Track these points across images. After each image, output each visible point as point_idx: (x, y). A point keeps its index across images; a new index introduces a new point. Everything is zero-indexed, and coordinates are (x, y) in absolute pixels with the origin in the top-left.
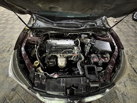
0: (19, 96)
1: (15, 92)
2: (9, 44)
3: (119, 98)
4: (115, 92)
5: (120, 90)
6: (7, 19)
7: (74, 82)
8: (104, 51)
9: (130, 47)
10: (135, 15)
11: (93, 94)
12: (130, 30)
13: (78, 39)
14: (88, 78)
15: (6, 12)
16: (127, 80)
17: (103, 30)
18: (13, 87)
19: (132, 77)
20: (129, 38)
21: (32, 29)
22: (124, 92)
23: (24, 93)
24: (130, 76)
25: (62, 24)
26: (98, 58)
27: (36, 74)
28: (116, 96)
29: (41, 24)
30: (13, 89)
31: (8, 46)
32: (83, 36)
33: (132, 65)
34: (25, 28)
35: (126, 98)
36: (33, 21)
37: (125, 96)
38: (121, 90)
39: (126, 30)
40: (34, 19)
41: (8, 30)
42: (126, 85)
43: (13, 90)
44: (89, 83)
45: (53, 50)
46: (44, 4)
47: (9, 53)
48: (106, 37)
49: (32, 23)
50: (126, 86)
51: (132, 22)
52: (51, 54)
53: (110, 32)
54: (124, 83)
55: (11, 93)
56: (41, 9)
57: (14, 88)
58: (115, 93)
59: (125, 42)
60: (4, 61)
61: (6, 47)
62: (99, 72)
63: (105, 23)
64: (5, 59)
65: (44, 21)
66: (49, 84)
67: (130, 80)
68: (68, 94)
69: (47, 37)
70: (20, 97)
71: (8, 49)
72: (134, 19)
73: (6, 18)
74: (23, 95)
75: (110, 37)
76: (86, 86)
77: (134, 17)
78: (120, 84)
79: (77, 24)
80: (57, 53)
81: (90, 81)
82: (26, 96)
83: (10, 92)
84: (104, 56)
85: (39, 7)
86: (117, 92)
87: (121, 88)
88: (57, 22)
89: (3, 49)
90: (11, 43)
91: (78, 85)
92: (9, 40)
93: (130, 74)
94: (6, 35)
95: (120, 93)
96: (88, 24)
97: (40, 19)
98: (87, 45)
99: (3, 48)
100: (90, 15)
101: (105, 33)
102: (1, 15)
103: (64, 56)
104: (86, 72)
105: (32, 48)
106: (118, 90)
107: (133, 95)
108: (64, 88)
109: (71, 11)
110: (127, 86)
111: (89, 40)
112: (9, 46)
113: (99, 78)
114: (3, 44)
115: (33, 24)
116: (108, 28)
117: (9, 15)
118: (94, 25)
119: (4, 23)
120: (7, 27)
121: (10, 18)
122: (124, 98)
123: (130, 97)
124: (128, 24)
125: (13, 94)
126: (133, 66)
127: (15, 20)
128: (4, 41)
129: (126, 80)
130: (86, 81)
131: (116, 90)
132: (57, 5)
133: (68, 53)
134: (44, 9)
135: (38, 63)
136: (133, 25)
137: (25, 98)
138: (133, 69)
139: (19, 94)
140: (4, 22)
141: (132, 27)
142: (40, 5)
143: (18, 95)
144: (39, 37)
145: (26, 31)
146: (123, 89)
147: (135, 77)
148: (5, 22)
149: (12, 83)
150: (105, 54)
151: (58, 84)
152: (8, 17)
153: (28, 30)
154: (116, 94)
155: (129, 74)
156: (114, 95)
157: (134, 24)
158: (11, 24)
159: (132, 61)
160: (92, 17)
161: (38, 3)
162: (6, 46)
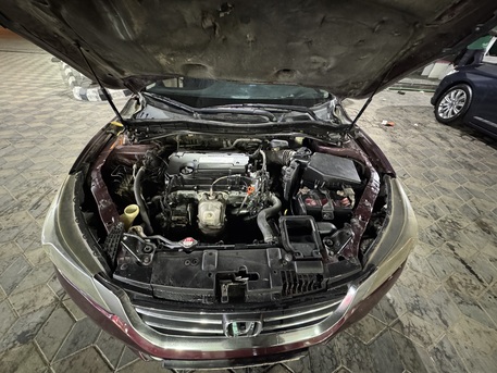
0: (40, 361)
1: (30, 345)
2: (43, 185)
3: (426, 366)
4: (409, 344)
5: (425, 337)
6: (51, 118)
7: (243, 261)
8: (339, 180)
9: (442, 196)
10: (440, 109)
11: (307, 300)
12: (435, 147)
13: (262, 152)
14: (290, 252)
15: (53, 101)
16: (448, 300)
17: (334, 130)
18: (25, 329)
19: (463, 290)
20: (433, 170)
21: (129, 125)
22: (441, 343)
23: (65, 350)
24: (454, 286)
25: (216, 113)
26: (322, 199)
27: (125, 238)
28: (414, 360)
29: (156, 114)
30: (24, 333)
31: (38, 192)
32: (274, 143)
33: (457, 251)
34: (109, 124)
35: (453, 368)
36: (136, 108)
37: (449, 358)
38: (430, 339)
39: (420, 148)
40: (138, 103)
41: (47, 146)
42: (445, 317)
43: (24, 338)
44: (290, 265)
45: (185, 177)
46: (172, 55)
47: (38, 212)
48: (341, 147)
49: (133, 111)
50: (445, 323)
51: (435, 126)
52: (179, 192)
53: (353, 135)
54: (438, 309)
55: (13, 349)
56: (162, 72)
57: (28, 332)
58: (408, 349)
59: (424, 179)
60: (12, 237)
61: (29, 195)
62: (323, 236)
63: (338, 114)
64: (16, 230)
65: (166, 106)
66: (163, 265)
67: (459, 300)
68: (225, 298)
69: (172, 147)
70: (45, 364)
71: (35, 200)
72: (440, 120)
73: (47, 116)
74: (58, 358)
75: (354, 146)
76: (283, 272)
77: (441, 115)
78: (425, 316)
79: (258, 114)
80: (198, 188)
81: (294, 259)
82: (67, 363)
83: (11, 345)
84: (338, 192)
85: (158, 63)
86: (418, 344)
87: (429, 328)
88: (203, 109)
89: (17, 202)
90: (48, 181)
91: (258, 268)
92: (46, 173)
93: (456, 280)
94: (37, 161)
95: (430, 348)
96: (289, 115)
97: (155, 102)
98: (288, 165)
99: (17, 198)
100: (295, 95)
101: (339, 136)
102: (37, 106)
103: (220, 197)
104: (285, 235)
105: (122, 171)
106: (419, 336)
107: (479, 357)
108: (213, 277)
109: (237, 75)
110: (449, 322)
111: (294, 153)
112: (42, 190)
113: (323, 251)
114: (21, 185)
115: (134, 116)
116: (347, 125)
117: (58, 107)
118: (307, 118)
119: (38, 129)
120: (45, 139)
121: (60, 115)
122: (444, 368)
123: (468, 364)
124: (426, 131)
125: (21, 353)
126: (462, 254)
127: (77, 119)
128: (27, 176)
129: (443, 300)
130: (283, 259)
131: (412, 338)
132: (201, 58)
133: (232, 189)
134: (171, 70)
135: (137, 212)
136: (440, 136)
137: (64, 369)
138: (463, 262)
139: (41, 356)
140: (40, 124)
141: (438, 140)
142: (163, 60)
143: (37, 357)
144: (149, 143)
145: (113, 131)
146: (436, 333)
147: (475, 288)
148: (44, 125)
149: (26, 311)
150: (341, 190)
151: (194, 267)
152: (56, 112)
153: (118, 128)
154: (414, 352)
155: (451, 279)
156: (408, 356)
157: (443, 133)
158: (60, 131)
159: (454, 239)
160: (299, 100)
161: (157, 53)
162: (31, 192)
